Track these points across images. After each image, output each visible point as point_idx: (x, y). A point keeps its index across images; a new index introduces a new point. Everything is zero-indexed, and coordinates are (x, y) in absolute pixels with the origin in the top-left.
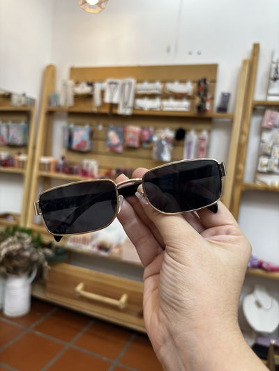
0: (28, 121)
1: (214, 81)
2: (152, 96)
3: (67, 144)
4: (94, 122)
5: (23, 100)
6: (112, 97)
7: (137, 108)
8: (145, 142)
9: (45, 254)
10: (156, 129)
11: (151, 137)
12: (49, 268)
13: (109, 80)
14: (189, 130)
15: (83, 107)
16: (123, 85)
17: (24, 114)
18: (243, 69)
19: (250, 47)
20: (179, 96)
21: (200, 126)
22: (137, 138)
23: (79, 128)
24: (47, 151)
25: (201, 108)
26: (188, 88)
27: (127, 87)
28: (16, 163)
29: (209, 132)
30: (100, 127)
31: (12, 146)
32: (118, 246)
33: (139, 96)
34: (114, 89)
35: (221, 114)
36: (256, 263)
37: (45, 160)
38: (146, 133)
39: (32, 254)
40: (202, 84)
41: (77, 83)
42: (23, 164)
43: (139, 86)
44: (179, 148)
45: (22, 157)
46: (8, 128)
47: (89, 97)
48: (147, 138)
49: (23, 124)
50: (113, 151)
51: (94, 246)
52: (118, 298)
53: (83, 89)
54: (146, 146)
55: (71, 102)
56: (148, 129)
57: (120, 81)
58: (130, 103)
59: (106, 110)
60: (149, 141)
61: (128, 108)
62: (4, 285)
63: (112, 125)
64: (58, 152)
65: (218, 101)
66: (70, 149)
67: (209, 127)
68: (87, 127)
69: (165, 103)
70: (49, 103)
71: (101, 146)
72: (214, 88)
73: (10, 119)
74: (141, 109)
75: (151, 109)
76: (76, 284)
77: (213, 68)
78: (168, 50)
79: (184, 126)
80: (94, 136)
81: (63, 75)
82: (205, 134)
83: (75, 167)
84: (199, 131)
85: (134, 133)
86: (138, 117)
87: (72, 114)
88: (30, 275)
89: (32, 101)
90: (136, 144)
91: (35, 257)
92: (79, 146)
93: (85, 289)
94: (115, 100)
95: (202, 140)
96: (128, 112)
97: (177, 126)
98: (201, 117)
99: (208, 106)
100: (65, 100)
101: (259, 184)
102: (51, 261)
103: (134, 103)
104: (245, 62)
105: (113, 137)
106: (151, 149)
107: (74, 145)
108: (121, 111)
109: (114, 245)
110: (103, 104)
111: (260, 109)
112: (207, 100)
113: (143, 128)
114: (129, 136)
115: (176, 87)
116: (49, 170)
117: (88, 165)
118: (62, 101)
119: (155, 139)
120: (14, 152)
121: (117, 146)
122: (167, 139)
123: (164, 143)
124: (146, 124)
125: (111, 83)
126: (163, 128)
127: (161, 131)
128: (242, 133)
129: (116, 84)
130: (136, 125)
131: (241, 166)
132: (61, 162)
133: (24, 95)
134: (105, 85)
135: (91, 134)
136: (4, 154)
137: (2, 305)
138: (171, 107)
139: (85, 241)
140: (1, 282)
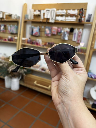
0: (18, 25)
1: (86, 10)
2: (62, 16)
3: (31, 33)
4: (41, 25)
5: (16, 17)
6: (47, 16)
7: (56, 20)
8: (59, 33)
9: (24, 71)
10: (63, 28)
11: (61, 31)
12: (25, 75)
13: (46, 9)
14: (75, 29)
15: (37, 20)
17: (16, 22)
20: (72, 16)
21: (79, 27)
22: (56, 31)
23: (35, 27)
24: (24, 36)
25: (80, 20)
26: (76, 12)
27: (53, 12)
28: (14, 40)
29: (83, 29)
30: (43, 27)
31: (12, 34)
33: (57, 15)
34: (48, 13)
35: (88, 23)
37: (24, 39)
38: (59, 29)
39: (20, 71)
40: (81, 10)
41: (35, 10)
42: (16, 40)
43: (57, 12)
44: (71, 35)
45: (16, 38)
46: (11, 27)
47: (39, 16)
48: (59, 31)
49: (16, 26)
50: (47, 36)
51: (40, 69)
52: (48, 86)
53: (37, 13)
54: (59, 34)
55: (32, 18)
56: (60, 28)
58: (54, 18)
59: (45, 21)
60: (60, 33)
61: (53, 20)
62: (11, 81)
63: (47, 27)
64: (28, 36)
65: (87, 18)
66: (32, 35)
67: (82, 27)
68: (38, 27)
69: (67, 18)
70: (25, 18)
71: (43, 34)
72: (86, 12)
73: (11, 24)
74: (58, 20)
75: (61, 21)
76: (34, 81)
77: (86, 4)
79: (73, 27)
80: (41, 30)
81: (30, 8)
82: (81, 30)
83: (34, 42)
84: (79, 29)
85: (55, 29)
86: (57, 23)
87: (33, 22)
88: (19, 78)
89: (19, 17)
90: (56, 33)
91: (21, 72)
92: (35, 34)
93: (37, 83)
95: (80, 32)
96: (53, 21)
97: (71, 27)
98: (80, 24)
99: (83, 19)
100: (30, 17)
102: (26, 73)
103: (55, 18)
105: (47, 31)
106: (61, 35)
107: (34, 33)
108: (51, 21)
109: (47, 69)
110: (44, 18)
112: (83, 17)
113: (58, 28)
114: (53, 30)
115: (71, 12)
116: (25, 42)
117: (38, 41)
118: (29, 18)
119: (63, 32)
120: (13, 36)
121: (49, 34)
122: (67, 32)
123: (66, 33)
124: (59, 26)
125: (47, 11)
126: (66, 28)
127: (65, 29)
128: (95, 30)
129: (49, 10)
130: (56, 26)
131: (93, 42)
132: (29, 40)
133: (16, 15)
134: (45, 11)
135: (40, 30)
136: (10, 37)
137: (11, 86)
138: (69, 20)
139: (37, 67)
140: (10, 79)
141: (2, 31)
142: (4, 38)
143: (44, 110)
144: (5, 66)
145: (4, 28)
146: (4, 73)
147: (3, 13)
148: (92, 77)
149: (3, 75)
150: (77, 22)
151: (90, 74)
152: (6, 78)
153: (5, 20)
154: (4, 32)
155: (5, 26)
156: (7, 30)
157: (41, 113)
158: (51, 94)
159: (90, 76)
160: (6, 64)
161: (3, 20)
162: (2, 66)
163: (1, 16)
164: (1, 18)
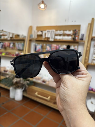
0: (24, 43)
1: (79, 30)
2: (60, 35)
3: (35, 50)
4: (43, 43)
5: (23, 37)
6: (48, 35)
7: (55, 39)
9: (27, 83)
10: (61, 45)
12: (28, 87)
14: (71, 46)
15: (40, 39)
16: (51, 32)
17: (23, 40)
18: (88, 26)
19: (91, 19)
20: (68, 35)
21: (75, 44)
22: (55, 48)
26: (71, 32)
27: (52, 32)
29: (78, 46)
30: (45, 45)
31: (19, 50)
32: (48, 81)
33: (56, 35)
34: (49, 33)
35: (81, 41)
36: (91, 89)
38: (58, 47)
39: (23, 83)
40: (75, 31)
41: (38, 31)
43: (56, 32)
46: (18, 45)
47: (41, 35)
49: (23, 43)
52: (47, 97)
53: (40, 33)
55: (36, 37)
56: (59, 45)
57: (50, 31)
59: (46, 40)
62: (15, 91)
63: (48, 44)
65: (80, 37)
67: (77, 45)
68: (41, 45)
69: (64, 37)
70: (30, 37)
72: (79, 33)
73: (19, 42)
74: (57, 39)
75: (59, 39)
76: (35, 92)
77: (79, 26)
78: (66, 21)
79: (70, 44)
81: (34, 29)
82: (76, 47)
84: (74, 46)
85: (54, 46)
86: (55, 42)
87: (37, 41)
88: (22, 88)
89: (25, 37)
92: (38, 50)
93: (38, 94)
94: (49, 36)
96: (53, 40)
97: (68, 44)
98: (74, 42)
99: (77, 38)
100: (34, 36)
101: (93, 64)
102: (28, 85)
103: (54, 37)
104: (89, 24)
105: (48, 48)
108: (51, 40)
109: (47, 81)
110: (45, 38)
111: (93, 39)
112: (76, 36)
113: (57, 45)
114: (53, 47)
115: (68, 32)
117: (41, 56)
118: (33, 37)
119: (60, 48)
120: (20, 52)
121: (49, 50)
122: (64, 48)
124: (58, 44)
125: (48, 31)
126: (63, 45)
128: (87, 47)
129: (49, 31)
130: (55, 44)
133: (23, 35)
134: (46, 32)
135: (42, 47)
136: (17, 52)
137: (15, 97)
138: (66, 39)
139: (39, 79)
140: (14, 90)
141: (11, 48)
142: (12, 54)
143: (42, 120)
144: (11, 78)
145: (13, 46)
146: (9, 84)
147: (13, 34)
149: (8, 85)
150: (72, 40)
152: (11, 89)
153: (14, 39)
154: (12, 49)
155: (14, 44)
156: (15, 47)
157: (39, 122)
160: (12, 76)
161: (12, 39)
162: (8, 78)
163: (11, 36)
164: (11, 38)
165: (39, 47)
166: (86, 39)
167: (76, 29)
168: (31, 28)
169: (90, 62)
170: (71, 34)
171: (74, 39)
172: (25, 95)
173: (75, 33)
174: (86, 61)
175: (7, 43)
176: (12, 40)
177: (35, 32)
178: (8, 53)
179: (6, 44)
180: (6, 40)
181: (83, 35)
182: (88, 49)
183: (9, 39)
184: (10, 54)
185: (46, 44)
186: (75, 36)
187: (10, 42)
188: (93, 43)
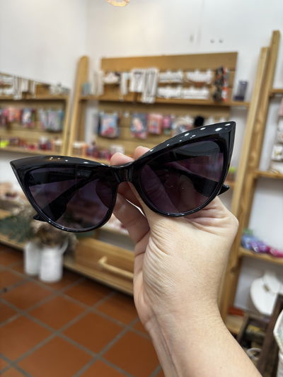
0: (64, 109)
1: (233, 69)
2: (174, 85)
4: (121, 110)
5: (60, 90)
6: (136, 86)
7: (159, 97)
8: (166, 129)
10: (177, 116)
11: (171, 123)
12: (78, 241)
13: (134, 70)
14: (207, 118)
15: (111, 96)
16: (147, 75)
17: (61, 102)
18: (261, 57)
19: (270, 35)
20: (199, 85)
21: (219, 114)
22: (158, 125)
24: (80, 137)
26: (208, 76)
27: (150, 76)
28: (53, 148)
29: (227, 119)
30: (127, 115)
31: (51, 131)
33: (162, 85)
34: (139, 78)
35: (238, 103)
36: (264, 248)
37: (78, 145)
38: (166, 121)
40: (220, 73)
41: (106, 73)
42: (58, 148)
43: (162, 75)
45: (59, 142)
46: (47, 115)
47: (116, 86)
48: (167, 125)
49: (60, 111)
50: (137, 138)
51: (117, 225)
53: (112, 79)
54: (167, 132)
55: (100, 90)
56: (169, 117)
57: (144, 71)
58: (153, 92)
59: (131, 99)
60: (170, 129)
61: (151, 96)
62: (40, 255)
63: (136, 114)
64: (90, 136)
65: (236, 91)
66: (99, 135)
67: (227, 114)
68: (115, 114)
69: (186, 92)
70: (82, 91)
71: (127, 133)
72: (233, 77)
73: (50, 106)
74: (163, 97)
75: (172, 98)
76: (100, 257)
77: (232, 57)
78: (192, 39)
79: (203, 114)
80: (121, 122)
81: (95, 66)
83: (103, 152)
84: (217, 119)
85: (156, 120)
86: (160, 105)
87: (103, 102)
88: (61, 246)
89: (67, 91)
90: (158, 131)
92: (107, 132)
93: (108, 262)
94: (140, 89)
96: (150, 100)
97: (197, 113)
98: (218, 105)
99: (224, 94)
100: (96, 90)
101: (271, 174)
103: (157, 92)
104: (263, 50)
105: (137, 124)
107: (103, 131)
108: (146, 99)
110: (129, 93)
111: (274, 97)
112: (224, 89)
113: (164, 116)
114: (152, 123)
115: (197, 76)
116: (81, 154)
118: (92, 91)
119: (175, 126)
120: (51, 137)
121: (141, 132)
122: (185, 126)
124: (167, 111)
125: (136, 73)
126: (184, 116)
127: (183, 119)
128: (257, 121)
129: (140, 73)
130: (158, 113)
131: (254, 155)
132: (91, 147)
133: (59, 85)
134: (131, 75)
135: (119, 121)
136: (43, 139)
137: (39, 271)
138: (192, 96)
140: (37, 251)
141: (25, 126)
142: (29, 143)
143: (119, 336)
144: (26, 215)
145: (31, 118)
146: (20, 232)
147: (30, 82)
148: (252, 249)
149: (19, 236)
150: (211, 101)
151: (247, 240)
152: (28, 247)
153: (34, 97)
154: (30, 127)
155: (34, 113)
156: (39, 123)
157: (111, 344)
158: (133, 290)
159: (248, 246)
161: (28, 97)
162: (19, 214)
163: (24, 87)
164: (25, 93)
165: (109, 122)
166: (253, 97)
167: (223, 66)
168: (84, 63)
169: (263, 167)
170: (209, 83)
171: (216, 97)
172: (70, 265)
173: (221, 79)
174: (253, 164)
175: (12, 111)
176: (27, 99)
177: (96, 75)
178: (17, 142)
179: (8, 112)
180: (10, 101)
181: (244, 86)
182: (259, 127)
183: (18, 97)
184: (21, 142)
185: (131, 114)
186: (220, 86)
187: (22, 106)
188: (274, 108)
